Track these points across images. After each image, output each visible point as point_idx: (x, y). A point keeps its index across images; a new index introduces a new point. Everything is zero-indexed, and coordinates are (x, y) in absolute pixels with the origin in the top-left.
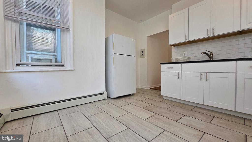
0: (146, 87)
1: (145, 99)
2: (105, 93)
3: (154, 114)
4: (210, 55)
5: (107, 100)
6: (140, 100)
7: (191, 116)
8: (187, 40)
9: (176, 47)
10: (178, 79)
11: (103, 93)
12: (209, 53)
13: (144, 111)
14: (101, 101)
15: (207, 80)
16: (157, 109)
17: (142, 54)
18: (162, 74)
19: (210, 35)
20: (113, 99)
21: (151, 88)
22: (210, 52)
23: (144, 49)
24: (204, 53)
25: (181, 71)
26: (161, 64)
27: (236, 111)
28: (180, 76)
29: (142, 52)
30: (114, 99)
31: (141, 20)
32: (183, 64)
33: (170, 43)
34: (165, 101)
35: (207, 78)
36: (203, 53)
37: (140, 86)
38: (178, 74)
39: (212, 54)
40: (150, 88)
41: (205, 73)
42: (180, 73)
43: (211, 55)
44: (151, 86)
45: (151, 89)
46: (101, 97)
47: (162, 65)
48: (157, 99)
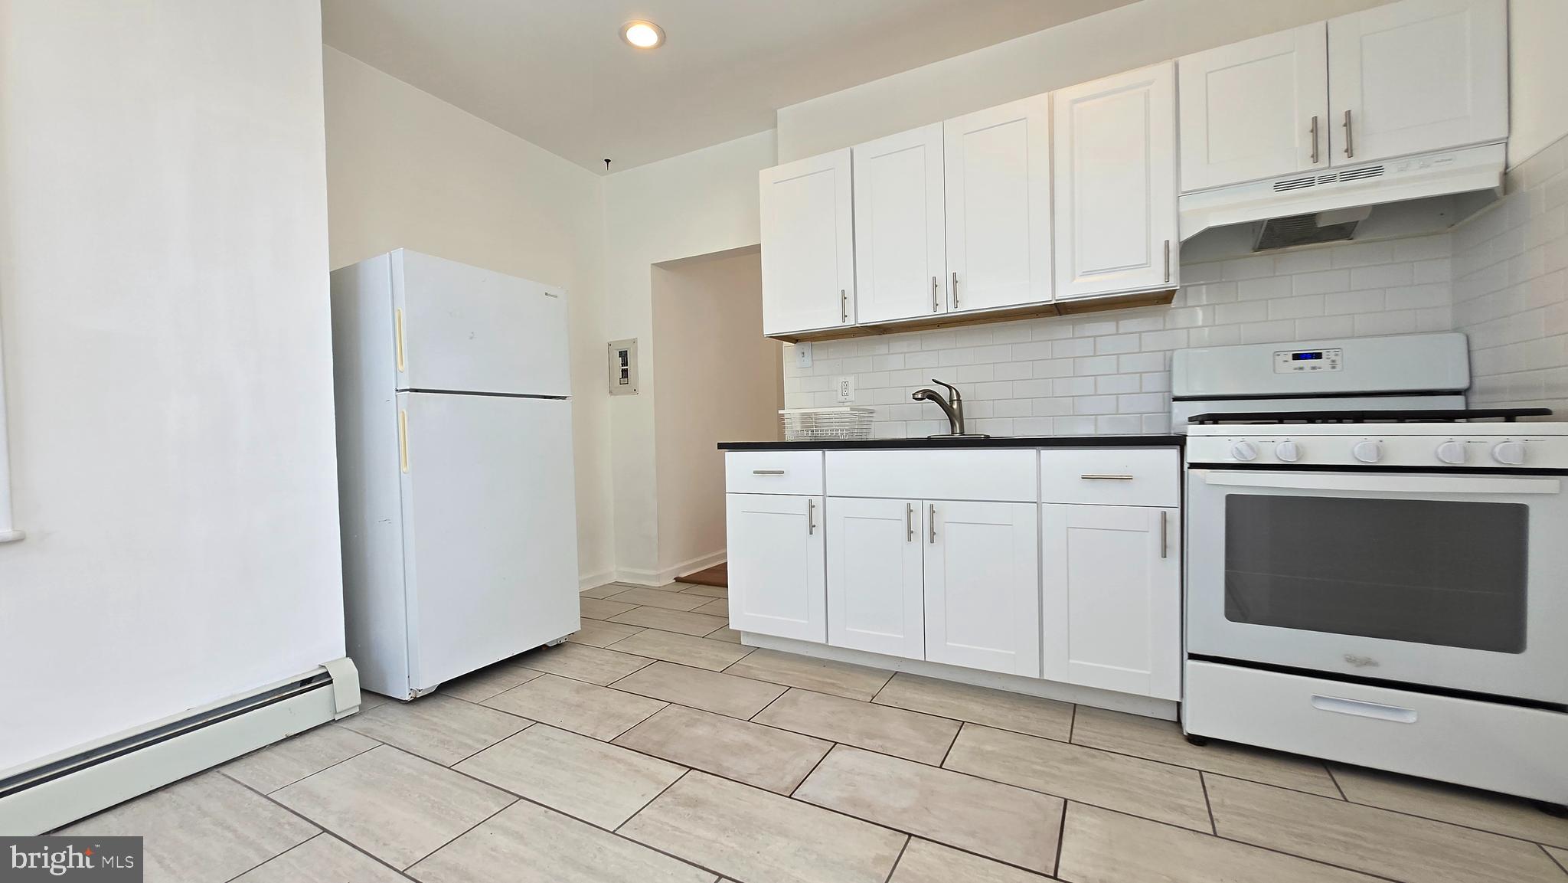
0: (653, 572)
1: (637, 663)
2: (346, 673)
3: (672, 772)
4: (952, 401)
5: (356, 724)
6: (604, 679)
7: (868, 743)
8: (850, 322)
9: (806, 346)
10: (811, 533)
11: (327, 674)
12: (944, 393)
13: (619, 761)
14: (308, 740)
15: (932, 541)
16: (702, 731)
17: (625, 373)
18: (733, 507)
19: (946, 309)
20: (406, 703)
21: (683, 575)
22: (950, 388)
23: (634, 341)
24: (924, 392)
25: (825, 491)
26: (721, 446)
27: (1045, 678)
28: (818, 520)
29: (623, 355)
30: (416, 701)
31: (608, 161)
32: (831, 454)
33: (773, 324)
34: (752, 661)
35: (932, 529)
36: (920, 396)
37: (614, 570)
38: (811, 507)
39: (959, 400)
40: (678, 580)
41: (927, 504)
42: (818, 502)
43: (955, 406)
44: (686, 563)
45: (682, 586)
46: (309, 708)
47: (730, 456)
48: (710, 656)
